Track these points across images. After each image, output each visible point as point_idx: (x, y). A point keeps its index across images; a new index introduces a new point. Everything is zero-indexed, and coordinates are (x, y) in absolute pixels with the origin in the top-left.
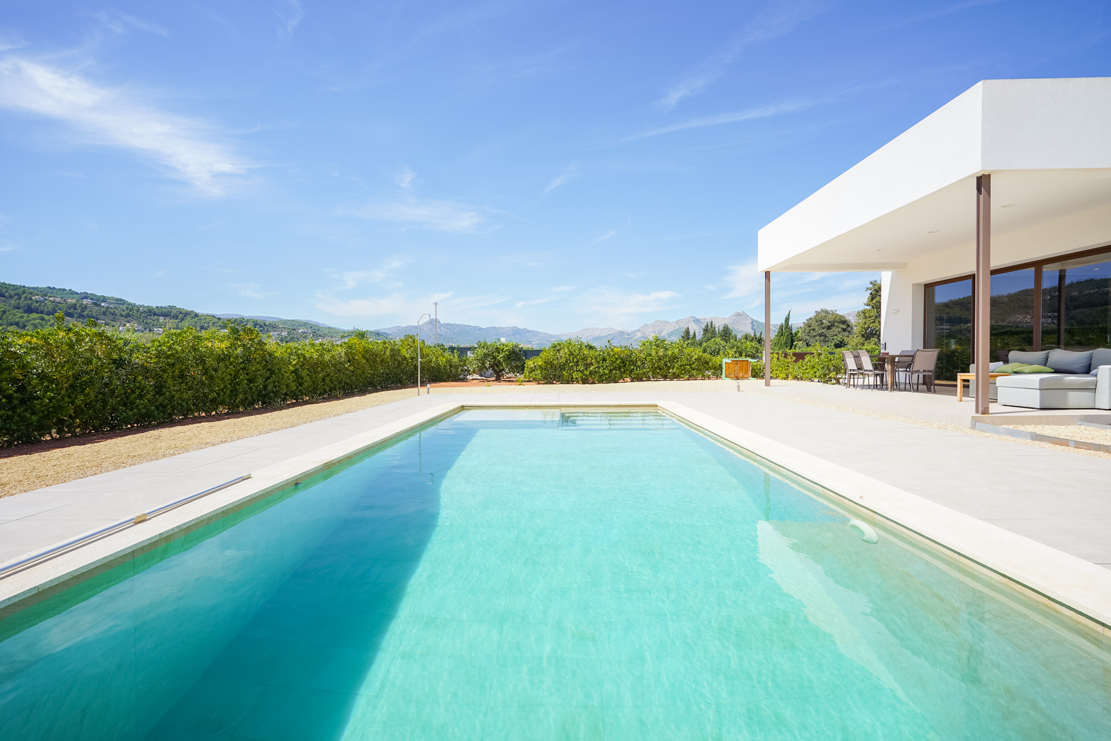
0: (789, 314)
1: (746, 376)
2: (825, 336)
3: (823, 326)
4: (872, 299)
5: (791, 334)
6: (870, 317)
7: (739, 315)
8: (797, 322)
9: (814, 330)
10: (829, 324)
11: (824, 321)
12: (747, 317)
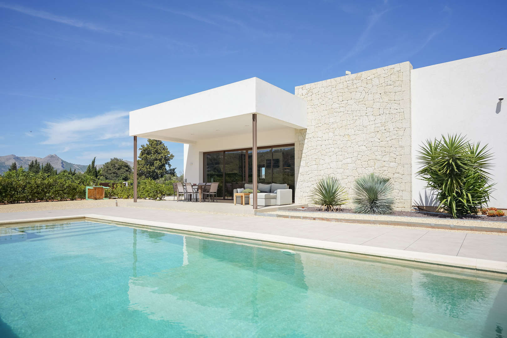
0: (94, 160)
1: (101, 197)
2: (117, 174)
3: (116, 168)
4: (142, 155)
5: (96, 171)
6: (141, 164)
7: (52, 156)
8: (99, 164)
9: (110, 170)
10: (119, 167)
11: (116, 165)
12: (58, 159)
